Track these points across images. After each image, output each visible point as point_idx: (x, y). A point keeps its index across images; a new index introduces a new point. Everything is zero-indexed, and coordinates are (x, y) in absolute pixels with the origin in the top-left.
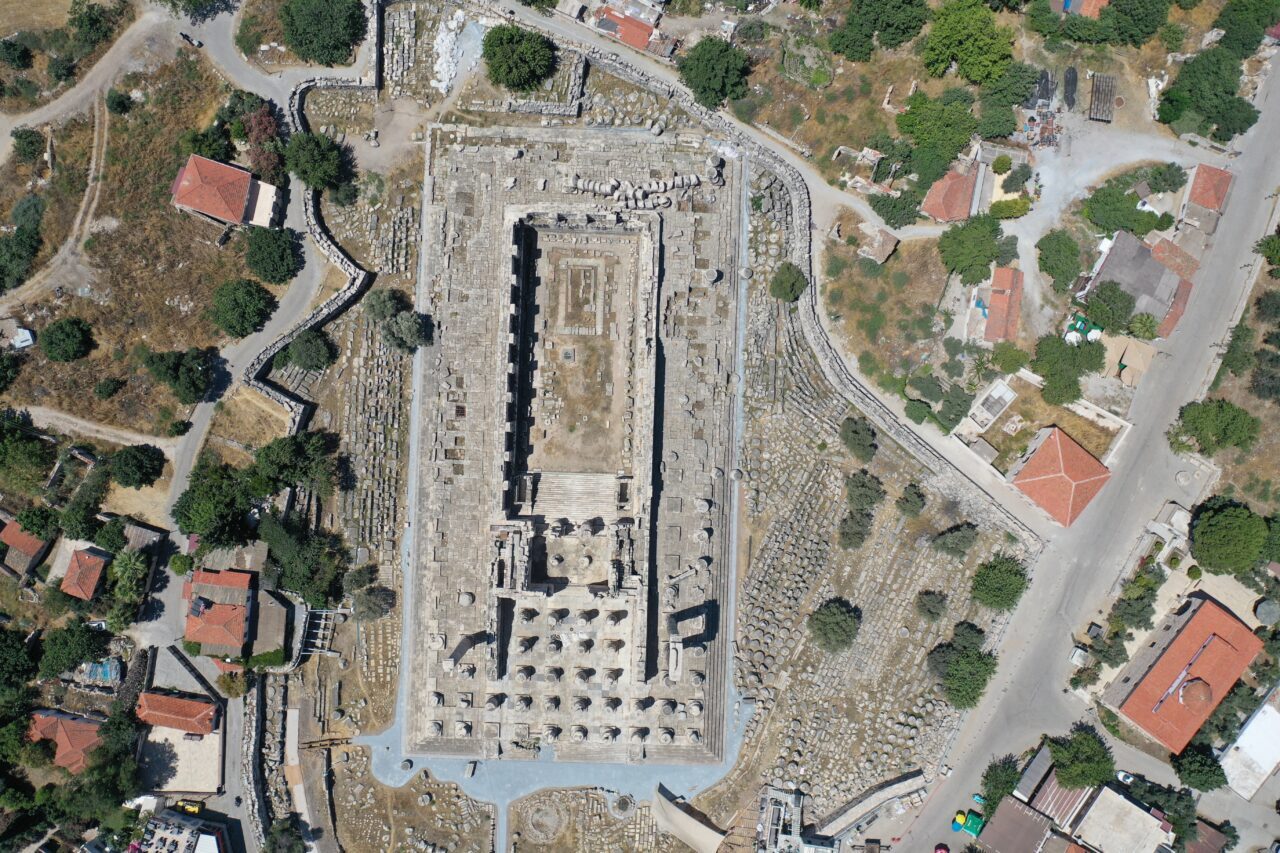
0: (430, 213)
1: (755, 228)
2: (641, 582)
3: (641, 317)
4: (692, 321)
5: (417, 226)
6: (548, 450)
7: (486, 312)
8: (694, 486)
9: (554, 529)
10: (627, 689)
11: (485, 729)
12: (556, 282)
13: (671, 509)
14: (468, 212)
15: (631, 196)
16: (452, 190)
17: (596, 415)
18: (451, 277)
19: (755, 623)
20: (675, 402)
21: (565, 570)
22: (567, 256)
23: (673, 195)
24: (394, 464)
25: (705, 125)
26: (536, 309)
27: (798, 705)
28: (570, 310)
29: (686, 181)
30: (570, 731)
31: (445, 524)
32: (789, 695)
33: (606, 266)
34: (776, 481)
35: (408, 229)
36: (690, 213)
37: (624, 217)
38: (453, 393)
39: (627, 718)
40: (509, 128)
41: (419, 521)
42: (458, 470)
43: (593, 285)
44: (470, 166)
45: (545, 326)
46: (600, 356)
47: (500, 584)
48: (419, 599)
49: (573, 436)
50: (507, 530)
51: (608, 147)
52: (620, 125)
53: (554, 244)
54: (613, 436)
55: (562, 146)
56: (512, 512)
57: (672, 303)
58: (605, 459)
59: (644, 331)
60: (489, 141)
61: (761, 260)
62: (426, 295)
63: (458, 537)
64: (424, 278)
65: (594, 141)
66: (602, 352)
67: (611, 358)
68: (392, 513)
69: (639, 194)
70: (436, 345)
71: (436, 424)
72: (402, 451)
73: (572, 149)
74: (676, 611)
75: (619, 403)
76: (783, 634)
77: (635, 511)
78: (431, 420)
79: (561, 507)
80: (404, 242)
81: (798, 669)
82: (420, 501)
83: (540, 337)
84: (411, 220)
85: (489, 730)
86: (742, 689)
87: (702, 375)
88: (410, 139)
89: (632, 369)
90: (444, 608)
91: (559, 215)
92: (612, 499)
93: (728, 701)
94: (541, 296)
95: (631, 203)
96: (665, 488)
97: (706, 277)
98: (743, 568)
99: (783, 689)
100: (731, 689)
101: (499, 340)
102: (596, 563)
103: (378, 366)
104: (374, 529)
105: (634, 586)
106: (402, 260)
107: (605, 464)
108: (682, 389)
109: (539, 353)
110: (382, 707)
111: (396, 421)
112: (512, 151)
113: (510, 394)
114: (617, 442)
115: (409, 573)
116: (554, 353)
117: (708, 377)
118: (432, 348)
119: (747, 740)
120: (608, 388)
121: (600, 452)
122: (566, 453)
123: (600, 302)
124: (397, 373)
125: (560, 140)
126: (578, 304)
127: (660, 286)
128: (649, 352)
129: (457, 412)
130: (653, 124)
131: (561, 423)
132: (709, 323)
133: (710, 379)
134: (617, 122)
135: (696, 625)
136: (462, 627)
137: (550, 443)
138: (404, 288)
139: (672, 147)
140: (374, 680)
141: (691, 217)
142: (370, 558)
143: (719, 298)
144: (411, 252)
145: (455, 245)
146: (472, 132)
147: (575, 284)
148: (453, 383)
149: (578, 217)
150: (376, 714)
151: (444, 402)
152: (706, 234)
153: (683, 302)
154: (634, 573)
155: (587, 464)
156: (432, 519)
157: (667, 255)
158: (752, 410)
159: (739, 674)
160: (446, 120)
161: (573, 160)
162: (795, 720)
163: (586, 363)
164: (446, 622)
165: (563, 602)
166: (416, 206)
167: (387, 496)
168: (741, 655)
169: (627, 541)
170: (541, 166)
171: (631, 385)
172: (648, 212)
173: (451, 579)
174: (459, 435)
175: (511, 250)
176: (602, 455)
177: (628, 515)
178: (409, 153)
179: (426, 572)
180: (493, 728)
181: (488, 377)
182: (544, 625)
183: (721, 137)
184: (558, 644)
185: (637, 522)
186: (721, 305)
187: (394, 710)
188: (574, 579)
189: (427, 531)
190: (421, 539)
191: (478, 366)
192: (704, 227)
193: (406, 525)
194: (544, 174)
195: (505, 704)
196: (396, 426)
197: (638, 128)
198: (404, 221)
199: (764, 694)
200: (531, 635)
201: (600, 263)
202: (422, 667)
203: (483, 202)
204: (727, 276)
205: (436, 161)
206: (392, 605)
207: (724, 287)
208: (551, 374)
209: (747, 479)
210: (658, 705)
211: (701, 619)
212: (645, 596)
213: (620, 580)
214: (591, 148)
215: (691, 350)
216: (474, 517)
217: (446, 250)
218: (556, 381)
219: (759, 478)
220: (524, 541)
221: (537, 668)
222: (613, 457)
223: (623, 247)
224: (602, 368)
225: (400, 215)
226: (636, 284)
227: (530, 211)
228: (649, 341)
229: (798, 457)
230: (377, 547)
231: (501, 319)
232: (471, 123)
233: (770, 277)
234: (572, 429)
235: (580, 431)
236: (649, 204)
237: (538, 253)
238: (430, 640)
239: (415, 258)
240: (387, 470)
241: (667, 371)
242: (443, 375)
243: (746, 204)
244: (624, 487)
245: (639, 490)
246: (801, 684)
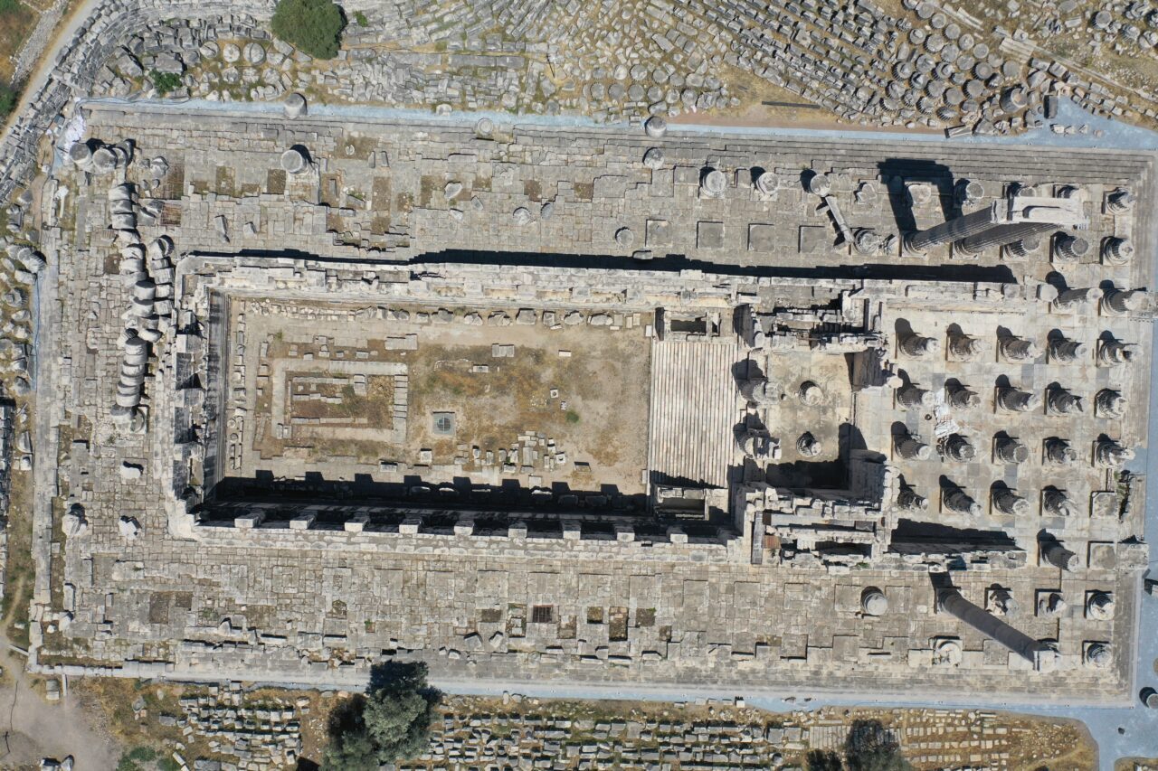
0: (191, 667)
1: (212, 87)
2: (854, 291)
3: (372, 293)
4: (381, 203)
5: (214, 690)
6: (610, 459)
7: (364, 570)
8: (677, 199)
9: (762, 451)
10: (1034, 320)
11: (1100, 568)
12: (312, 445)
13: (718, 241)
14: (185, 602)
15: (147, 309)
16: (146, 630)
17: (548, 375)
18: (301, 633)
19: (917, 95)
20: (526, 232)
21: (826, 430)
22: (267, 426)
23: (151, 233)
24: (634, 727)
25: (24, 174)
26: (363, 479)
27: (1065, 16)
28: (365, 421)
29: (119, 207)
30: (1103, 420)
31: (741, 639)
32: (1046, 32)
33: (286, 356)
34: (668, 57)
35: (221, 706)
36: (183, 202)
37: (186, 320)
38: (509, 627)
39: (1084, 320)
40: (36, 528)
41: (735, 683)
42: (647, 618)
43: (319, 380)
44: (100, 600)
45: (393, 463)
46: (444, 368)
48: (872, 682)
49: (584, 416)
50: (760, 538)
51: (64, 351)
52: (28, 330)
53: (247, 448)
54: (585, 344)
55: (62, 432)
56: (720, 527)
57: (349, 239)
58: (626, 359)
59: (397, 286)
60: (56, 564)
61: (271, 78)
62: (337, 672)
63: (764, 618)
64: (307, 677)
65: (54, 376)
66: (437, 365)
67: (449, 348)
68: (719, 730)
69: (144, 293)
70: (424, 658)
71: (565, 658)
72: (612, 713)
73: (67, 415)
74: (897, 232)
75: (527, 334)
76: (936, 45)
77: (722, 304)
78: (558, 666)
79: (712, 436)
80: (243, 712)
81: (1000, 16)
82: (700, 682)
83: (411, 473)
84: (202, 701)
85: (1102, 561)
86: (1031, 118)
87: (477, 184)
88: (59, 704)
89: (466, 311)
90: (888, 641)
91: (179, 441)
92: (698, 346)
93: (1050, 144)
94: (340, 471)
95: (161, 308)
96: (681, 252)
97: (301, 178)
98: (818, 116)
99: (1034, 44)
100: (1030, 141)
101: (412, 551)
102: (814, 374)
103: (462, 756)
104: (747, 760)
105: (860, 304)
106: (274, 717)
107: (636, 360)
108: (504, 219)
109: (442, 475)
110: (1051, 742)
111: (559, 724)
112: (68, 523)
113: (511, 531)
114: (597, 337)
115: (822, 697)
116: (440, 448)
117: (482, 175)
118: (430, 663)
119: (1118, 111)
120: (501, 353)
121: (613, 368)
122: (614, 426)
123: (349, 367)
124: (475, 723)
125: (53, 437)
126: (354, 406)
127: (316, 258)
128: (435, 275)
129: (542, 620)
130: (23, 269)
131: (564, 436)
132: (384, 172)
133: (485, 171)
134: (21, 334)
135: (925, 196)
136: (922, 609)
137: (597, 454)
138: (326, 711)
139: (66, 235)
140: (1005, 756)
141: (191, 200)
142: (796, 765)
143: (339, 153)
144: (260, 700)
145: (245, 626)
146: (43, 596)
147: (318, 411)
148: (492, 627)
149: (181, 404)
150: (1063, 752)
151: (525, 644)
152: (222, 173)
153: (348, 220)
154: (836, 304)
155: (634, 391)
156: (732, 663)
157: (260, 246)
158: (539, 96)
159: (1005, 123)
160: (23, 639)
161: (87, 413)
162: (1092, 22)
163: (457, 391)
164: (913, 637)
165: (880, 432)
166: (179, 690)
167: (690, 739)
168: (969, 120)
169: (779, 319)
170: (99, 472)
171: (497, 313)
172: (178, 278)
173: (838, 628)
174: (585, 618)
175: (244, 530)
176: (619, 365)
177: (728, 318)
178: (84, 703)
179: (825, 672)
180: (1099, 554)
181: (482, 566)
182: (924, 468)
183: (46, 145)
184: (955, 443)
185: (745, 300)
186: (351, 151)
187: (1056, 720)
188: (842, 415)
189: (753, 671)
190: (767, 680)
191: (463, 584)
192: (209, 177)
193: (741, 704)
194: (112, 468)
195: (1057, 534)
196: (567, 724)
197: (34, 296)
198: (205, 714)
199: (1040, 80)
200: (938, 489)
201: (280, 366)
202: (989, 678)
203: (166, 575)
204: (299, 139)
205: (98, 657)
206: (878, 726)
207: (319, 146)
208: (476, 454)
209: (664, 107)
210: (1059, 265)
211: (913, 187)
212: (881, 284)
213: (856, 331)
214: (65, 381)
215: (433, 202)
216: (730, 590)
217: (252, 643)
218: (490, 445)
219: (661, 86)
220: (784, 505)
221: (995, 478)
222: (622, 346)
223: (250, 326)
224: (466, 364)
225: (193, 720)
226: (318, 303)
227: (171, 494)
228: (414, 277)
229: (625, 17)
230: (778, 755)
231: (373, 548)
232: (29, 595)
233: (303, 59)
234: (573, 417)
235: (576, 402)
236: (161, 275)
237: (264, 476)
238: (945, 665)
239: (272, 693)
240: (646, 738)
241: (470, 248)
242: (477, 646)
243: (168, 104)
244: (678, 326)
245: (688, 295)
246: (1027, 12)
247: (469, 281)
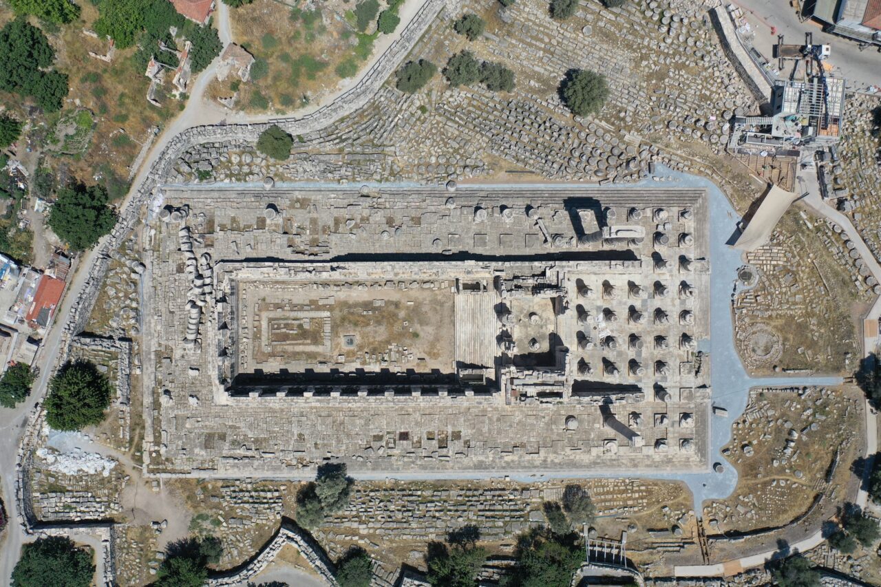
0: (226, 471)
1: (227, 176)
2: (551, 267)
3: (312, 277)
4: (314, 231)
5: (238, 483)
6: (435, 356)
7: (313, 417)
8: (463, 223)
9: (508, 348)
10: (646, 277)
11: (686, 401)
12: (283, 355)
13: (485, 244)
14: (223, 437)
15: (200, 290)
16: (203, 453)
17: (402, 314)
18: (282, 451)
19: (583, 165)
20: (388, 244)
21: (543, 337)
22: (260, 346)
23: (199, 252)
24: (453, 493)
25: (134, 224)
26: (309, 371)
27: (654, 124)
28: (309, 341)
29: (184, 240)
30: (684, 326)
31: (505, 445)
32: (646, 132)
33: (268, 310)
34: (456, 151)
35: (242, 491)
36: (215, 235)
37: (220, 295)
38: (387, 443)
39: (671, 276)
40: (145, 403)
41: (504, 468)
42: (457, 436)
43: (285, 322)
44: (180, 438)
45: (325, 363)
46: (349, 313)
47: (559, 395)
48: (573, 465)
49: (422, 334)
50: (510, 391)
51: (157, 312)
52: (138, 303)
53: (250, 358)
54: (420, 298)
55: (159, 355)
56: (492, 386)
57: (299, 250)
58: (442, 304)
59: (324, 273)
60: (156, 422)
61: (256, 170)
62: (300, 471)
63: (517, 434)
64: (285, 474)
65: (152, 325)
66: (346, 311)
67: (351, 302)
68: (498, 493)
69: (199, 282)
70: (345, 461)
71: (416, 458)
72: (442, 486)
73: (160, 345)
74: (575, 236)
75: (391, 294)
76: (591, 140)
77: (487, 275)
78: (413, 462)
79: (486, 342)
80: (253, 494)
81: (623, 125)
82: (486, 468)
83: (334, 367)
84: (232, 489)
85: (686, 398)
86: (642, 174)
87: (362, 220)
88: (159, 493)
89: (359, 284)
90: (580, 443)
91: (220, 355)
92: (478, 297)
93: (652, 186)
94: (297, 367)
95: (207, 289)
96: (466, 249)
97: (273, 220)
98: (534, 177)
99: (640, 138)
100: (642, 184)
101: (337, 405)
102: (536, 309)
103: (366, 511)
104: (512, 508)
105: (555, 273)
106: (269, 495)
107: (447, 305)
108: (376, 237)
109: (349, 368)
110: (668, 492)
111: (414, 493)
112: (164, 400)
113: (386, 393)
114: (426, 294)
115: (550, 474)
116: (348, 354)
117: (364, 215)
118: (348, 464)
119: (686, 169)
120: (378, 304)
121: (435, 310)
122: (437, 339)
123: (300, 314)
124: (372, 494)
125: (153, 357)
126: (304, 334)
127: (283, 261)
128: (344, 268)
129: (404, 439)
130: (135, 272)
131: (411, 345)
132: (315, 215)
133: (366, 213)
134: (134, 305)
135: (587, 217)
136: (597, 426)
137: (429, 354)
138: (295, 492)
139: (155, 253)
140: (645, 501)
141: (219, 234)
142: (537, 509)
143: (292, 207)
144: (262, 486)
145: (253, 448)
146: (149, 437)
147: (285, 337)
148: (379, 444)
149: (221, 337)
150: (675, 497)
151: (396, 452)
152: (234, 220)
153: (297, 240)
154: (543, 274)
155: (447, 320)
156: (502, 457)
157: (254, 255)
158: (392, 174)
159: (629, 177)
160: (139, 460)
161: (170, 343)
162: (668, 127)
163: (356, 324)
164: (593, 440)
165: (571, 337)
166: (220, 484)
167: (482, 498)
168: (611, 176)
169: (515, 282)
170: (177, 373)
171: (375, 283)
172: (215, 274)
173: (555, 437)
174: (425, 436)
175: (254, 398)
176: (438, 308)
177: (491, 282)
178: (171, 492)
179: (549, 460)
180: (685, 394)
181: (372, 413)
182: (592, 353)
183: (144, 209)
184: (609, 340)
185: (498, 274)
186: (298, 205)
187: (671, 481)
188: (551, 328)
189: (513, 461)
190: (519, 466)
191: (363, 422)
192: (227, 222)
193: (507, 479)
194: (184, 370)
195: (663, 385)
196: (419, 493)
197: (140, 286)
198: (234, 495)
199: (645, 155)
200: (602, 364)
201: (265, 316)
202: (633, 460)
203: (213, 424)
204: (272, 200)
205: (178, 468)
206: (579, 488)
207: (282, 203)
208: (367, 356)
209: (455, 176)
210: (658, 248)
211: (581, 213)
212: (564, 263)
213: (550, 287)
214: (159, 328)
215: (340, 230)
216: (498, 420)
217: (257, 456)
218: (374, 351)
219: (454, 166)
220: (520, 375)
221: (631, 357)
222: (439, 298)
223: (249, 296)
224: (359, 310)
225: (228, 498)
226: (283, 282)
227: (217, 382)
228: (333, 269)
229: (434, 131)
230: (528, 504)
231: (318, 405)
232: (142, 438)
233: (272, 161)
234: (416, 335)
235: (417, 327)
236: (207, 273)
237: (259, 372)
238: (609, 454)
239: (267, 483)
240: (460, 498)
241: (360, 252)
242: (371, 454)
243: (205, 185)
244: (466, 287)
245: (469, 272)
246: (636, 122)
247: (360, 270)
